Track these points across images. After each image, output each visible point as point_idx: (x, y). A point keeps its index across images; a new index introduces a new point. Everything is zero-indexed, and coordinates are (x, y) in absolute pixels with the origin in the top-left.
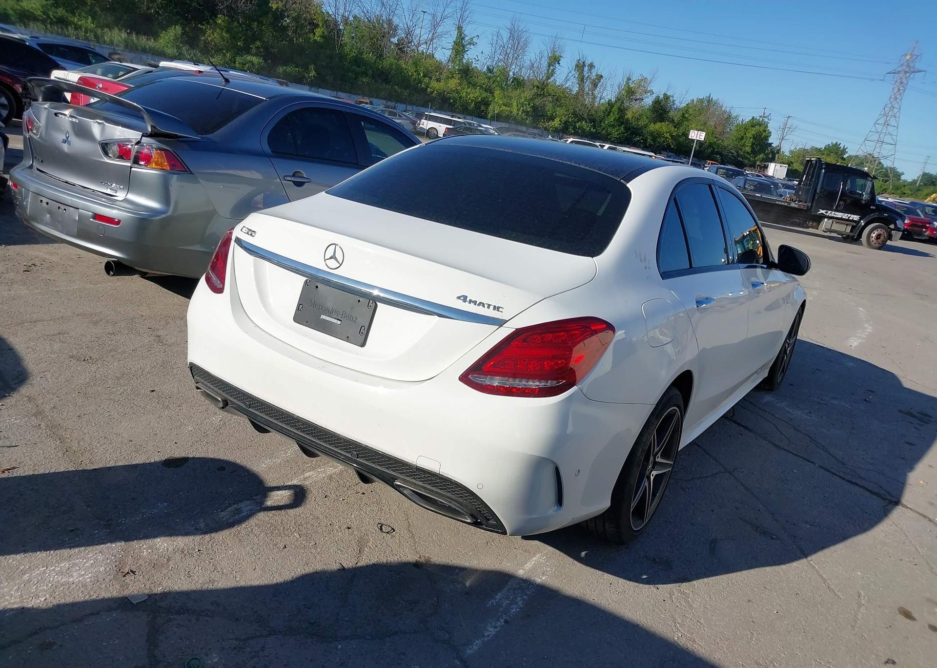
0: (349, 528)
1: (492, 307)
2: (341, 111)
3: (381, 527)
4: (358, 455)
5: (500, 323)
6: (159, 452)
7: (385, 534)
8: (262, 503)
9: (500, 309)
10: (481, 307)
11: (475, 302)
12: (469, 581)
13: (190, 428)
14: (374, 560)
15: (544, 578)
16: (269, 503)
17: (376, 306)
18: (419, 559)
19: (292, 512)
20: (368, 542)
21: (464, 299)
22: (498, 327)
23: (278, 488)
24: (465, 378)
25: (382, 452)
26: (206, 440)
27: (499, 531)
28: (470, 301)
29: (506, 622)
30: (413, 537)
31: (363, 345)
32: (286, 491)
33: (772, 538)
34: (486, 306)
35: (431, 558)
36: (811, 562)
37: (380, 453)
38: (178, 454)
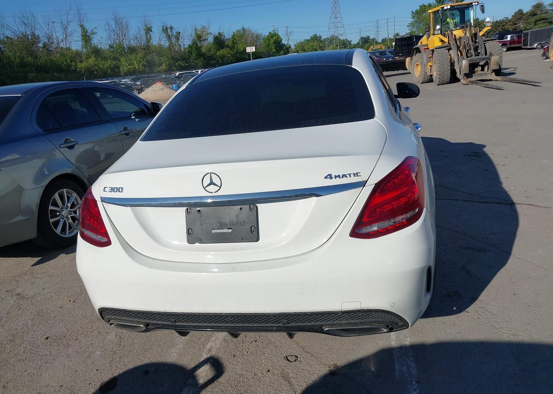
0: (269, 371)
1: (352, 175)
3: (287, 359)
4: (288, 322)
5: (363, 184)
6: (90, 384)
7: (294, 363)
8: (196, 383)
9: (359, 174)
10: (345, 178)
11: (339, 176)
12: (372, 367)
13: (99, 353)
14: (304, 386)
16: (201, 381)
17: (257, 207)
18: (330, 369)
19: (221, 379)
20: (288, 375)
21: (330, 176)
22: (362, 188)
23: (198, 366)
24: (354, 234)
25: (310, 312)
26: (117, 357)
27: (405, 328)
28: (336, 177)
29: (417, 382)
30: (312, 355)
31: (257, 240)
32: (205, 366)
33: (486, 251)
34: (348, 176)
35: (336, 364)
38: (106, 377)
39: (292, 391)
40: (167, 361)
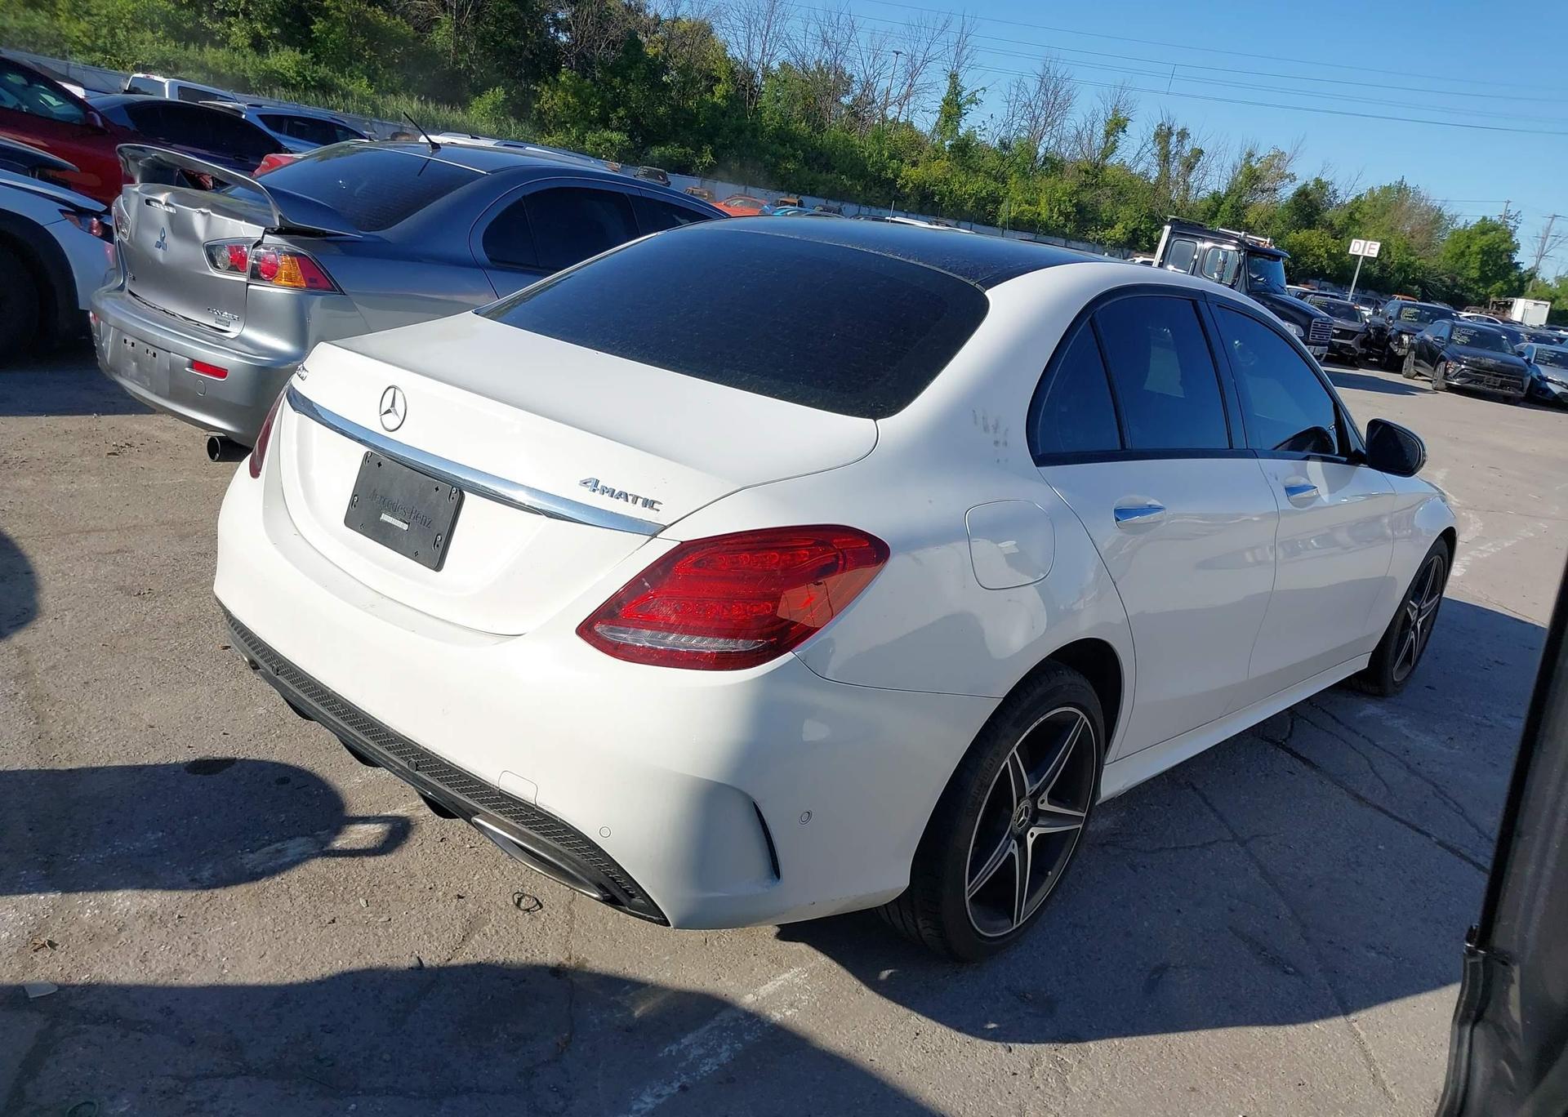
0: (460, 897)
1: (640, 501)
2: (623, 194)
3: (520, 900)
4: (417, 765)
5: (655, 531)
6: (189, 747)
7: (521, 913)
8: (327, 843)
9: (656, 506)
10: (621, 500)
11: (612, 493)
12: (642, 1008)
14: (482, 957)
15: (788, 1013)
16: (339, 843)
17: (462, 498)
18: (565, 962)
20: (485, 924)
21: (594, 485)
22: (648, 537)
23: (365, 820)
24: (586, 630)
25: (449, 761)
27: (654, 918)
28: (604, 490)
29: (683, 1088)
30: (570, 923)
31: (438, 567)
32: (378, 825)
33: (1287, 972)
34: (630, 498)
35: (587, 961)
36: (1355, 1024)
37: (446, 762)
38: (222, 751)
39: (451, 951)
40: (335, 781)
